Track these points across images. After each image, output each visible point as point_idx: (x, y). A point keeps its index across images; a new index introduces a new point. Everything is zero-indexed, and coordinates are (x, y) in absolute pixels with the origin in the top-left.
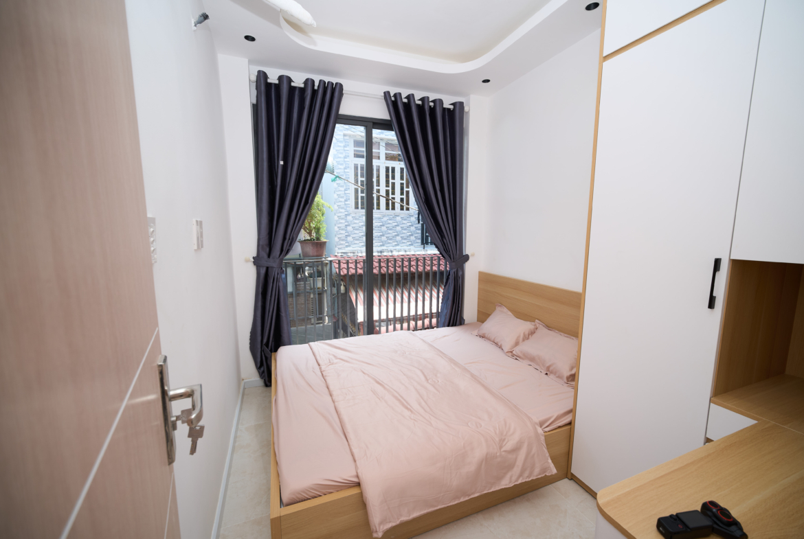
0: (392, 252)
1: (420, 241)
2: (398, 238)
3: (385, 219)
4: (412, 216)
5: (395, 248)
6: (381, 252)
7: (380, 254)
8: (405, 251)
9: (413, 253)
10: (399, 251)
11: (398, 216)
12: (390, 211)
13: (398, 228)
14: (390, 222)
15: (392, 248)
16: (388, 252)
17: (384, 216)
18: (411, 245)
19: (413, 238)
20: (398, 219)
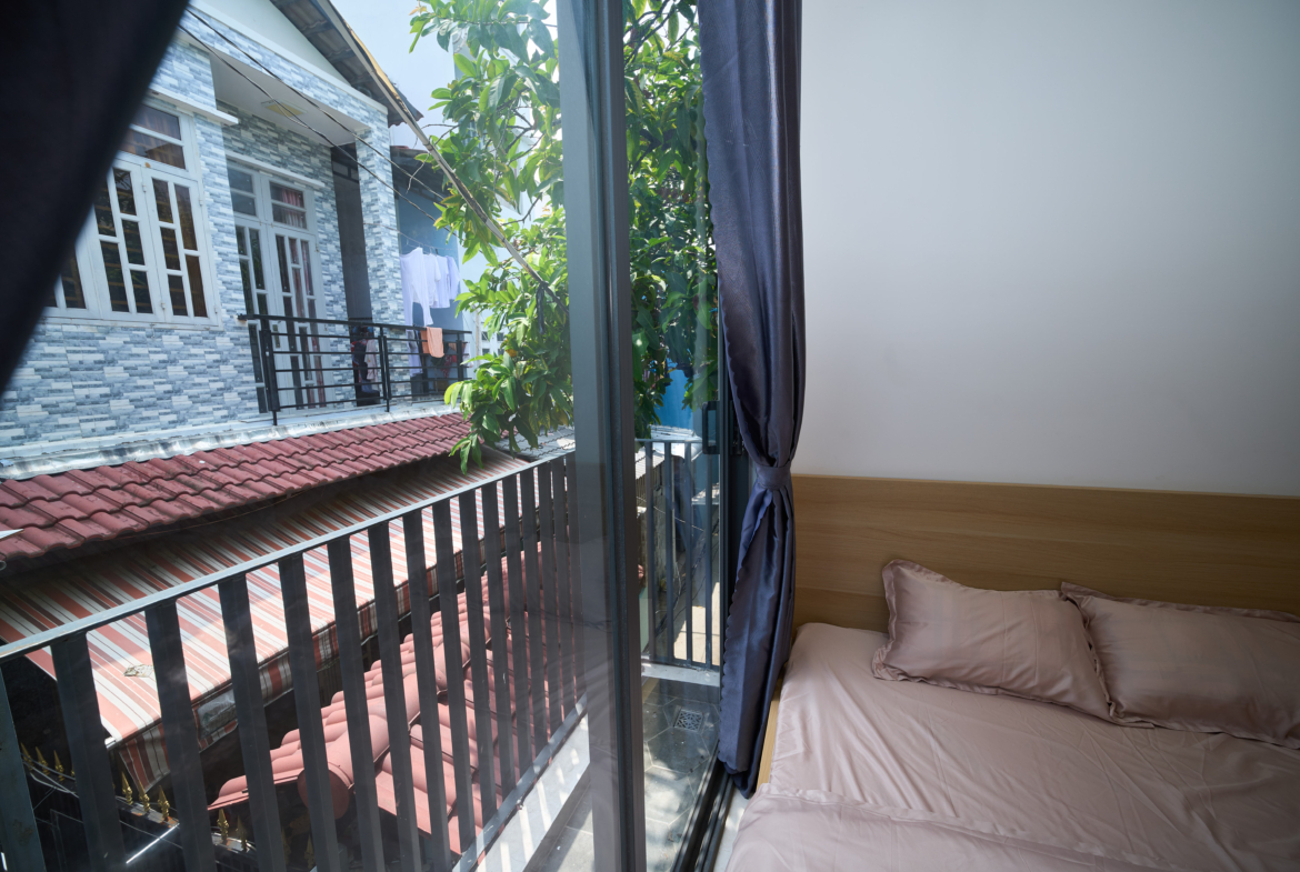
0: (165, 445)
1: (255, 404)
2: (180, 401)
3: (115, 341)
4: (221, 333)
5: (170, 431)
6: (120, 451)
7: (116, 459)
8: (217, 438)
9: (245, 440)
10: (192, 441)
11: (169, 331)
12: (133, 316)
13: (175, 371)
14: (135, 350)
15: (164, 434)
16: (152, 447)
17: (109, 331)
18: (231, 416)
19: (231, 397)
20: (171, 341)
